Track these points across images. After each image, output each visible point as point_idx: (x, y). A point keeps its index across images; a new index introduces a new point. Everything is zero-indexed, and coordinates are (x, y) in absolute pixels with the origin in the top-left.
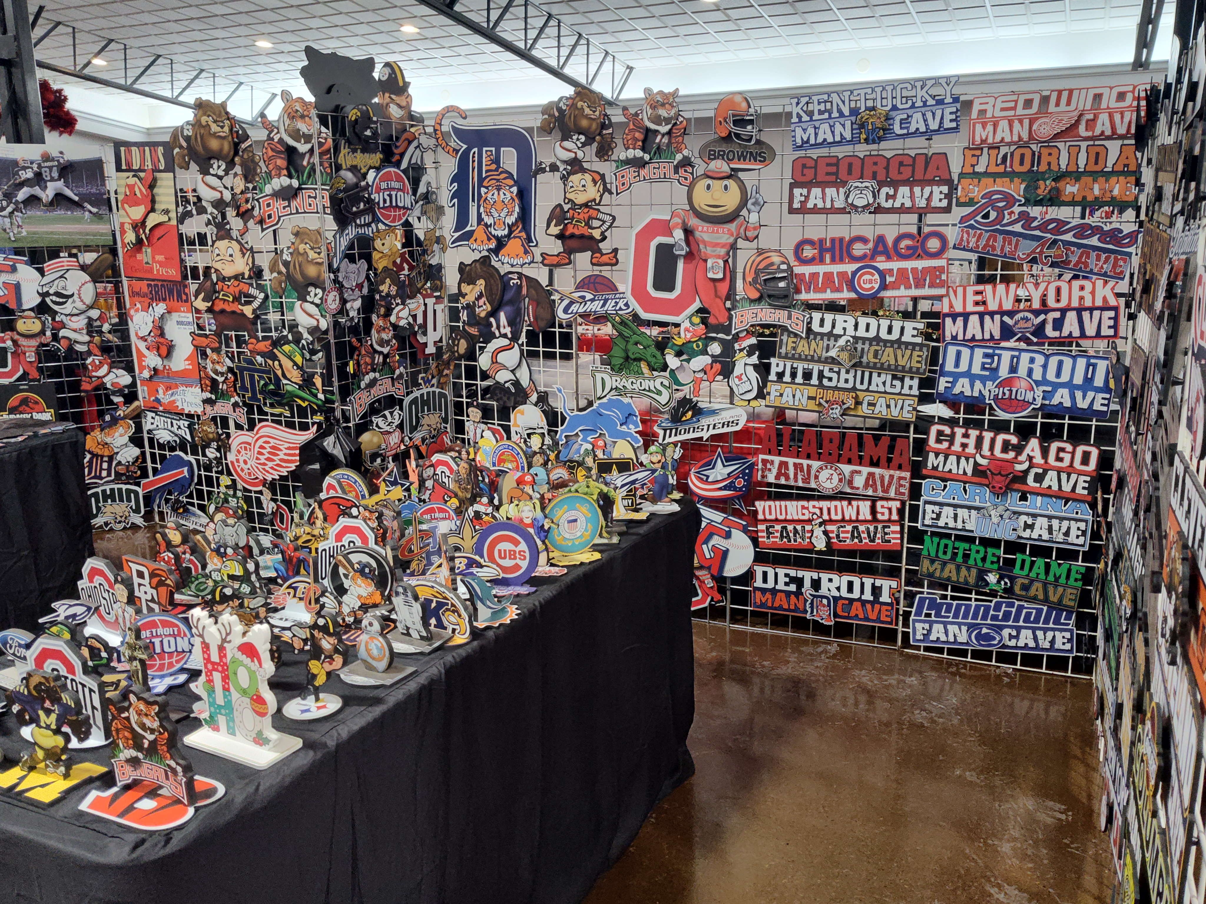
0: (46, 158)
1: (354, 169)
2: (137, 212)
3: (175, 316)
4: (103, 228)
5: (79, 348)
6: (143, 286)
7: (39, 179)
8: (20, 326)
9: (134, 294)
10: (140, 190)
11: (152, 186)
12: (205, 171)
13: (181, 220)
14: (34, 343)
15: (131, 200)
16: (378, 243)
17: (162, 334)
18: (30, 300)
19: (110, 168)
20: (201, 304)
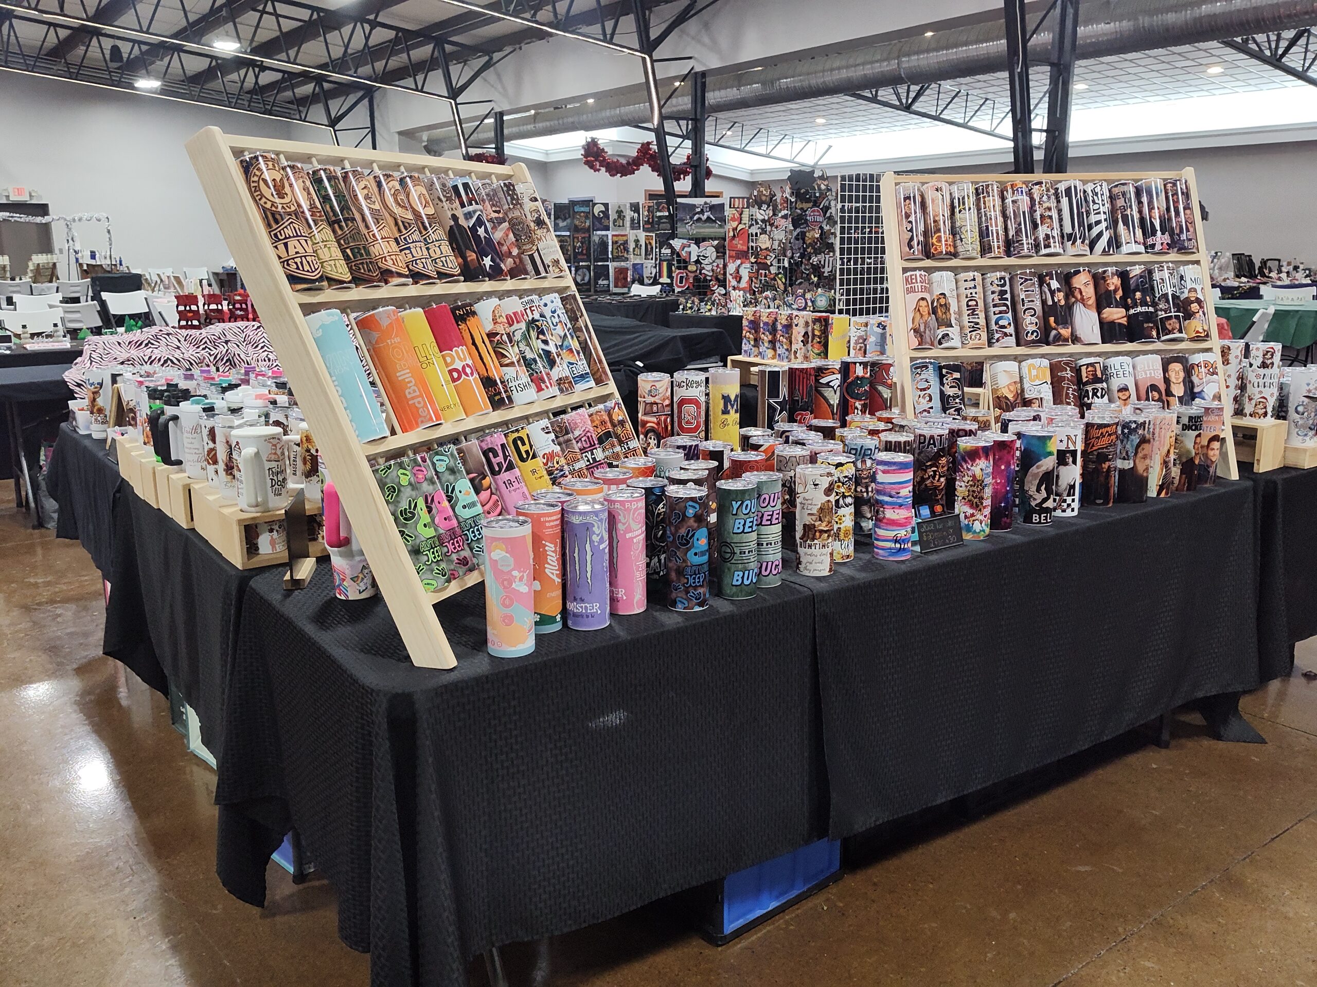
0: (706, 203)
1: (802, 209)
2: (735, 224)
3: (744, 265)
4: (722, 230)
5: (709, 278)
6: (733, 253)
7: (702, 212)
8: (690, 268)
9: (730, 257)
10: (737, 215)
11: (741, 214)
12: (760, 209)
13: (750, 227)
14: (693, 275)
15: (733, 219)
16: (807, 234)
17: (738, 272)
18: (694, 258)
19: (727, 207)
20: (753, 260)
